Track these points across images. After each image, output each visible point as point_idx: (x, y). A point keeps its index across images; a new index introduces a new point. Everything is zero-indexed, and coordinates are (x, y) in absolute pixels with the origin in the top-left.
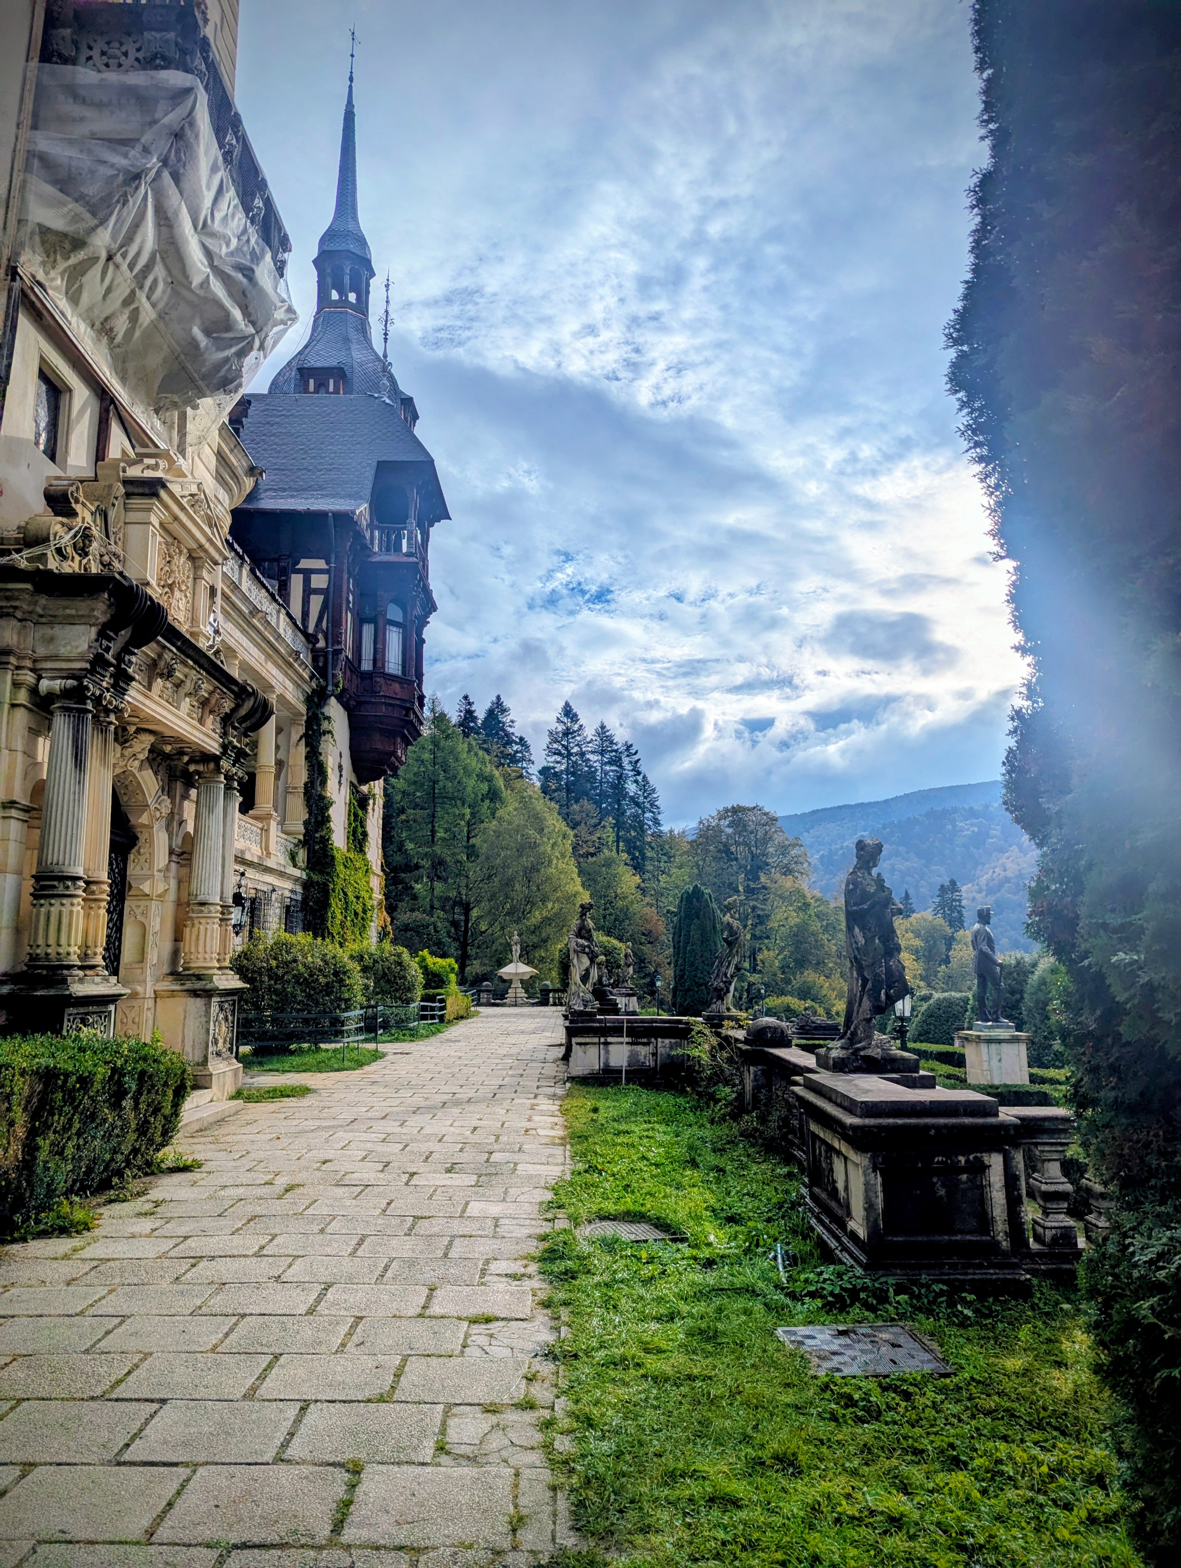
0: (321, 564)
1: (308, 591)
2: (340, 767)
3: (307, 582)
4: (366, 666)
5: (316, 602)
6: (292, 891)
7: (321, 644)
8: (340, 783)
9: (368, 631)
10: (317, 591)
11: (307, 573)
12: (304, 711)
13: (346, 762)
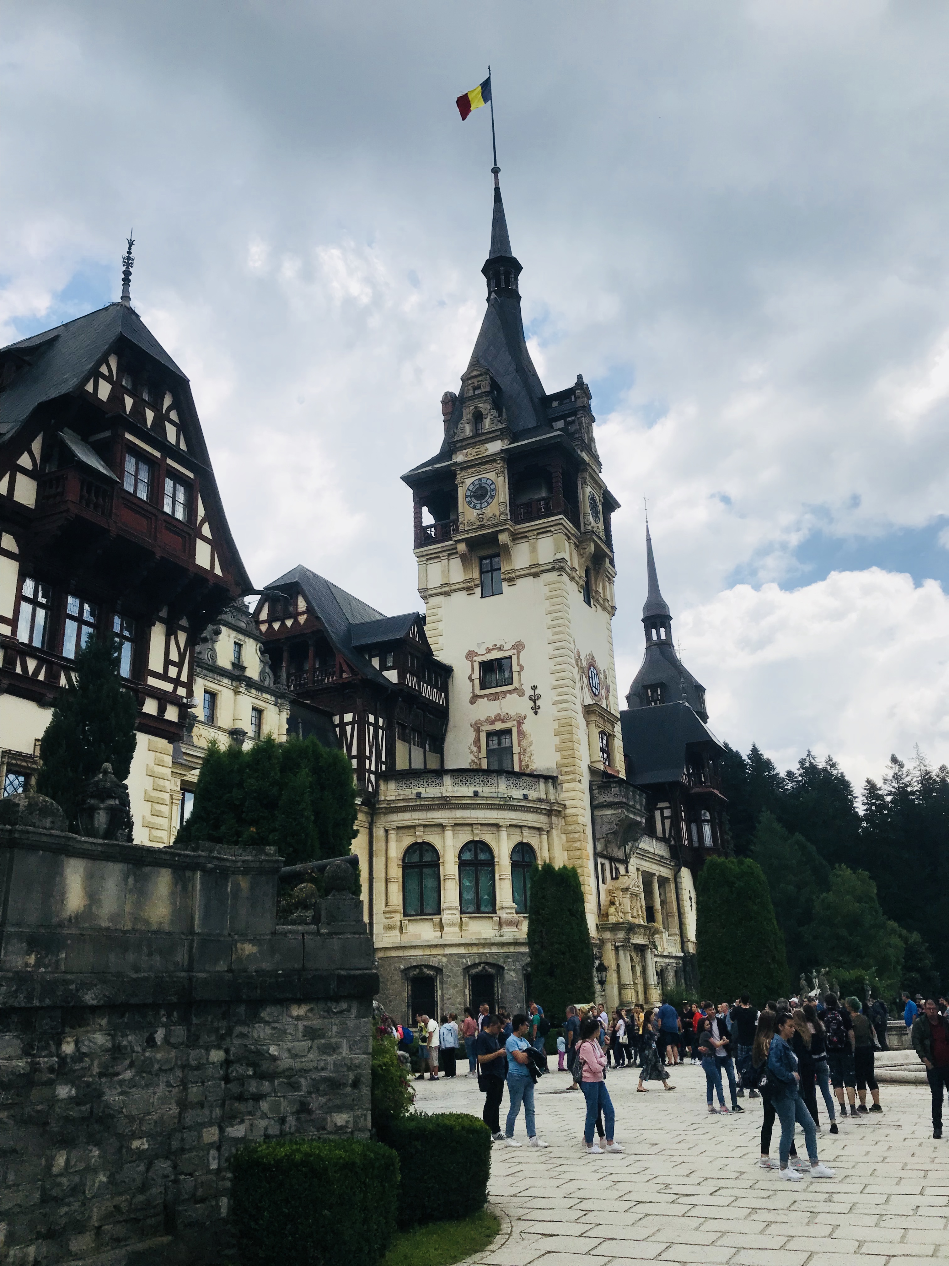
0: (666, 804)
1: (663, 818)
2: (690, 898)
3: (662, 814)
4: (696, 844)
5: (667, 823)
6: (676, 964)
7: (673, 842)
8: (691, 906)
9: (694, 827)
10: (667, 818)
11: (661, 809)
12: (670, 877)
13: (693, 895)
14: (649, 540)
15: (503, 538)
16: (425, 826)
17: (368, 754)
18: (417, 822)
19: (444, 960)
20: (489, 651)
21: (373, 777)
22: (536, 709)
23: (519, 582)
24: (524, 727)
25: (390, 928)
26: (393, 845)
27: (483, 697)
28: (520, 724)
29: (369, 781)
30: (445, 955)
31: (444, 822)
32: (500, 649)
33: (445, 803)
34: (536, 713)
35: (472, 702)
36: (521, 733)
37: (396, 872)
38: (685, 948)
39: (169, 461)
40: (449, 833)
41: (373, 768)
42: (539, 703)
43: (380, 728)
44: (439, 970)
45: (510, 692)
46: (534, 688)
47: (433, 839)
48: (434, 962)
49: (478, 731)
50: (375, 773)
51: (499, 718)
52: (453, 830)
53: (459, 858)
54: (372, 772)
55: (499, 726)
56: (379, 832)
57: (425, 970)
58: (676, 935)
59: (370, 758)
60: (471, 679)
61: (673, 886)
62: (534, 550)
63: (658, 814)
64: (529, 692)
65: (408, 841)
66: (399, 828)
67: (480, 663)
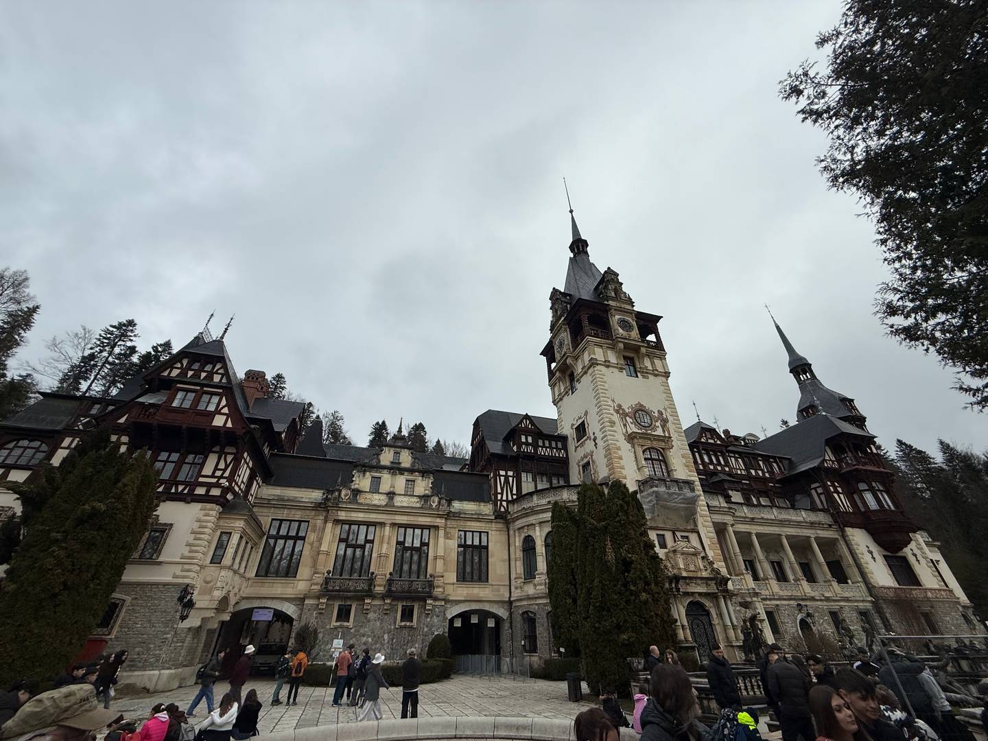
0: (817, 485)
1: (819, 495)
2: (871, 553)
3: (816, 491)
4: (863, 510)
5: (823, 497)
7: (832, 511)
8: (874, 558)
9: (855, 496)
10: (821, 494)
12: (837, 537)
13: (875, 548)
14: (778, 328)
15: (569, 361)
16: (528, 526)
17: (499, 491)
18: (524, 524)
19: (537, 607)
20: (577, 420)
21: (504, 504)
22: (596, 444)
23: (582, 379)
24: (593, 457)
25: (516, 588)
26: (517, 539)
27: (578, 447)
28: (592, 456)
29: (501, 505)
30: (536, 604)
31: (534, 522)
32: (580, 418)
33: (533, 512)
34: (596, 448)
35: (575, 451)
36: (593, 461)
37: (519, 554)
38: (873, 593)
39: (205, 389)
40: (537, 528)
41: (504, 498)
42: (597, 442)
43: (511, 476)
44: (535, 614)
45: (586, 440)
46: (594, 433)
47: (531, 533)
48: (532, 608)
49: (579, 467)
50: (507, 501)
51: (585, 457)
52: (540, 526)
53: (545, 542)
54: (504, 501)
55: (585, 461)
56: (511, 532)
57: (530, 614)
58: (859, 582)
59: (502, 494)
60: (574, 439)
61: (842, 543)
62: (583, 361)
63: (813, 492)
64: (593, 437)
65: (523, 536)
66: (519, 529)
67: (576, 428)
